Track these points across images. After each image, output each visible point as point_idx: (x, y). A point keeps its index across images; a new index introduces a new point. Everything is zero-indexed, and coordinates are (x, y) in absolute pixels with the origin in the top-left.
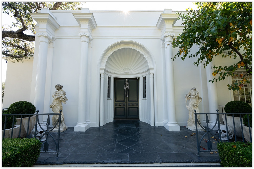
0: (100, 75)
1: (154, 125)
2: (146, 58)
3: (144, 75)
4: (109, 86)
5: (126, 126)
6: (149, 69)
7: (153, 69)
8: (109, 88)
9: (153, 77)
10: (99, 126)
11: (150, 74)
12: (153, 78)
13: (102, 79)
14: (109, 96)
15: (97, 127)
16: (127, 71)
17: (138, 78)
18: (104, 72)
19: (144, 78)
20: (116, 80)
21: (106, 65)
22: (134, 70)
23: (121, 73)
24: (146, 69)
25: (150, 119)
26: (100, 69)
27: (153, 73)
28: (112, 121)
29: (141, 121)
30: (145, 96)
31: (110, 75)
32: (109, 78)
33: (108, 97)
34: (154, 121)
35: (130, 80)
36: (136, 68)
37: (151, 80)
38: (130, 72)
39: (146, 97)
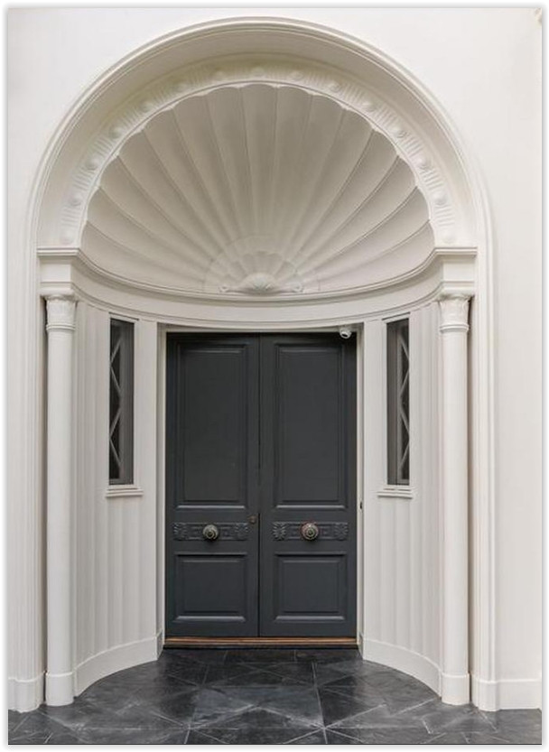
0: (39, 303)
1: (466, 701)
2: (417, 171)
3: (393, 305)
4: (122, 392)
5: (249, 706)
6: (438, 261)
7: (468, 257)
8: (121, 411)
9: (469, 322)
10: (44, 707)
11: (446, 297)
12: (469, 334)
13: (59, 343)
14: (119, 470)
15: (21, 711)
16: (259, 279)
17: (346, 333)
18: (73, 285)
19: (398, 330)
20: (181, 344)
21: (89, 230)
22: (318, 269)
23: (211, 290)
24: (415, 260)
25: (435, 646)
26: (45, 259)
27: (469, 290)
28: (152, 655)
29: (364, 658)
30: (399, 472)
31: (127, 306)
32: (121, 331)
33: (114, 474)
34: (470, 670)
35: (285, 350)
36: (330, 253)
37: (453, 345)
38: (287, 287)
39: (406, 475)
